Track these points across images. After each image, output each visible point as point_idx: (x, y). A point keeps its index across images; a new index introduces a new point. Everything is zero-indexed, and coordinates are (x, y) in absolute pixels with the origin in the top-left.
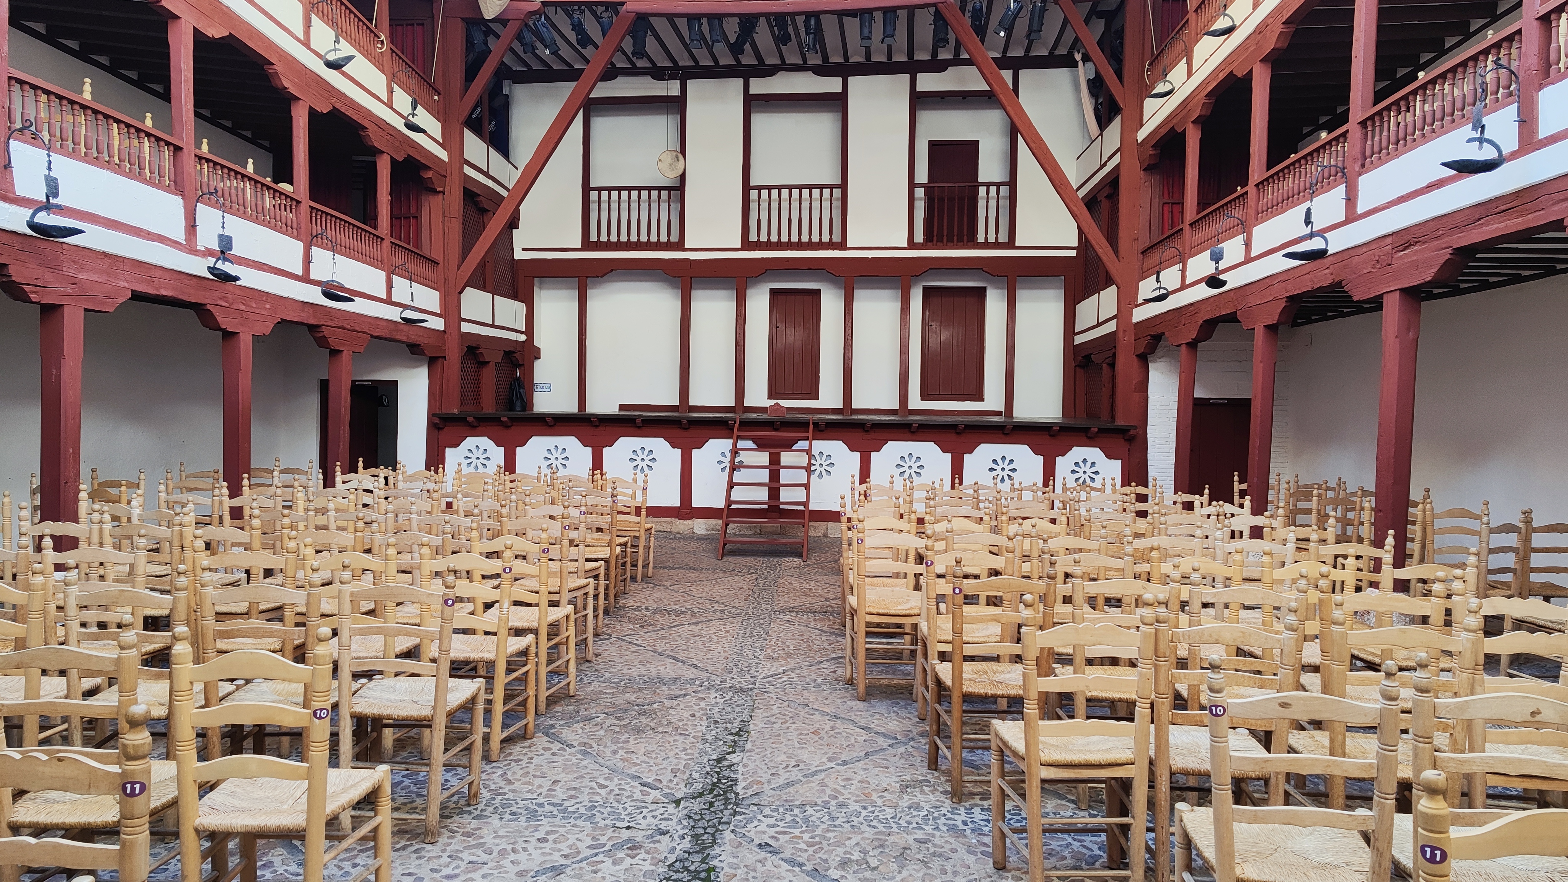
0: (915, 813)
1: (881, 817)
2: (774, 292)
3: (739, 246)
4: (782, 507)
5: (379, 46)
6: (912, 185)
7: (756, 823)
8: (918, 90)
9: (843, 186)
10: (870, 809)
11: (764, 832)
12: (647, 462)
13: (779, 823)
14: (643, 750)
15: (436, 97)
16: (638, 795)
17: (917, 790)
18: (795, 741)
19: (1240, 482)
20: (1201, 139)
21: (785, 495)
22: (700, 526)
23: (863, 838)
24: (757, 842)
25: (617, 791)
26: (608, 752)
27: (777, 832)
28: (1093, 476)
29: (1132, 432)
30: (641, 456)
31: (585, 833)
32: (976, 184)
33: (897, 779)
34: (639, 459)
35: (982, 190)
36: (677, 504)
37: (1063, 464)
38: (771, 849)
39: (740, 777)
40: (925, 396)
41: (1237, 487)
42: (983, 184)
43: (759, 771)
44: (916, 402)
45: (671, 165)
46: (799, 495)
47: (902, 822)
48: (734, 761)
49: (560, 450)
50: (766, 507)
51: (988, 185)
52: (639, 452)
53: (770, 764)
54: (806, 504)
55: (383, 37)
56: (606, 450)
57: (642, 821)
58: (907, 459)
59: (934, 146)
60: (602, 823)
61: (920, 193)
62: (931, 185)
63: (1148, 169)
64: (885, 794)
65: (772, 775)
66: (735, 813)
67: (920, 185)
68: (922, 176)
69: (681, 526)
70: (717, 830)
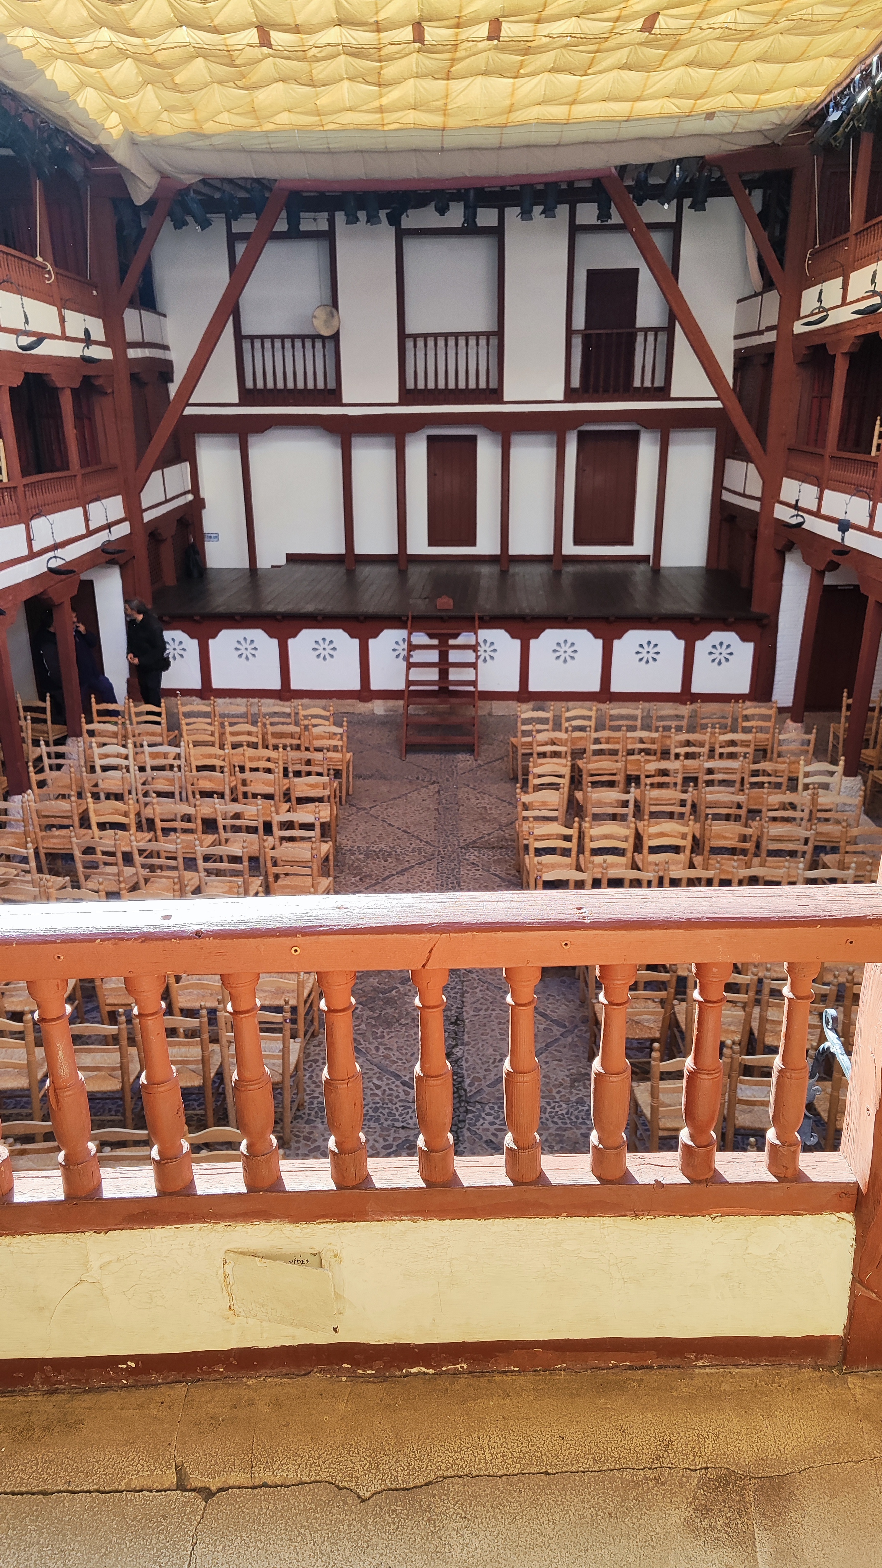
0: (581, 1108)
1: (560, 1113)
2: (431, 439)
3: (397, 401)
4: (451, 688)
5: (47, 276)
6: (570, 332)
7: (482, 1121)
8: (577, 223)
9: (500, 333)
10: (553, 1105)
11: (488, 1130)
12: (328, 651)
13: (496, 1121)
14: (396, 1045)
15: (95, 293)
16: (402, 1096)
17: (581, 1083)
18: (497, 1031)
19: (848, 698)
20: (848, 370)
21: (454, 675)
22: (379, 707)
23: (550, 1134)
24: (484, 1138)
25: (388, 1092)
26: (372, 1047)
27: (496, 1129)
28: (728, 656)
29: (765, 622)
30: (323, 646)
31: (377, 1134)
32: (633, 330)
33: (567, 1073)
34: (321, 648)
35: (640, 338)
36: (358, 687)
37: (702, 647)
38: (494, 1146)
39: (465, 1073)
40: (577, 542)
41: (845, 701)
42: (641, 329)
43: (477, 1067)
44: (569, 548)
45: (325, 322)
46: (468, 675)
47: (573, 1117)
48: (459, 1054)
49: (248, 642)
50: (436, 688)
51: (646, 330)
52: (321, 642)
53: (484, 1059)
54: (474, 683)
55: (49, 267)
56: (291, 642)
57: (410, 1121)
58: (562, 644)
59: (592, 275)
60: (386, 1124)
61: (577, 342)
62: (589, 332)
63: (801, 364)
64: (561, 1089)
65: (486, 1070)
66: (467, 1111)
67: (578, 332)
68: (579, 323)
69: (362, 708)
70: (459, 1128)
